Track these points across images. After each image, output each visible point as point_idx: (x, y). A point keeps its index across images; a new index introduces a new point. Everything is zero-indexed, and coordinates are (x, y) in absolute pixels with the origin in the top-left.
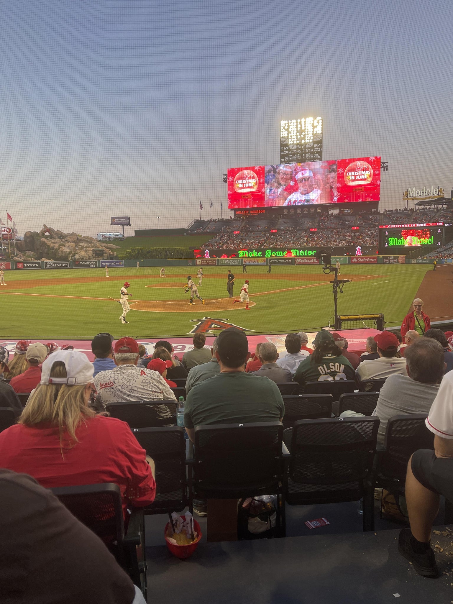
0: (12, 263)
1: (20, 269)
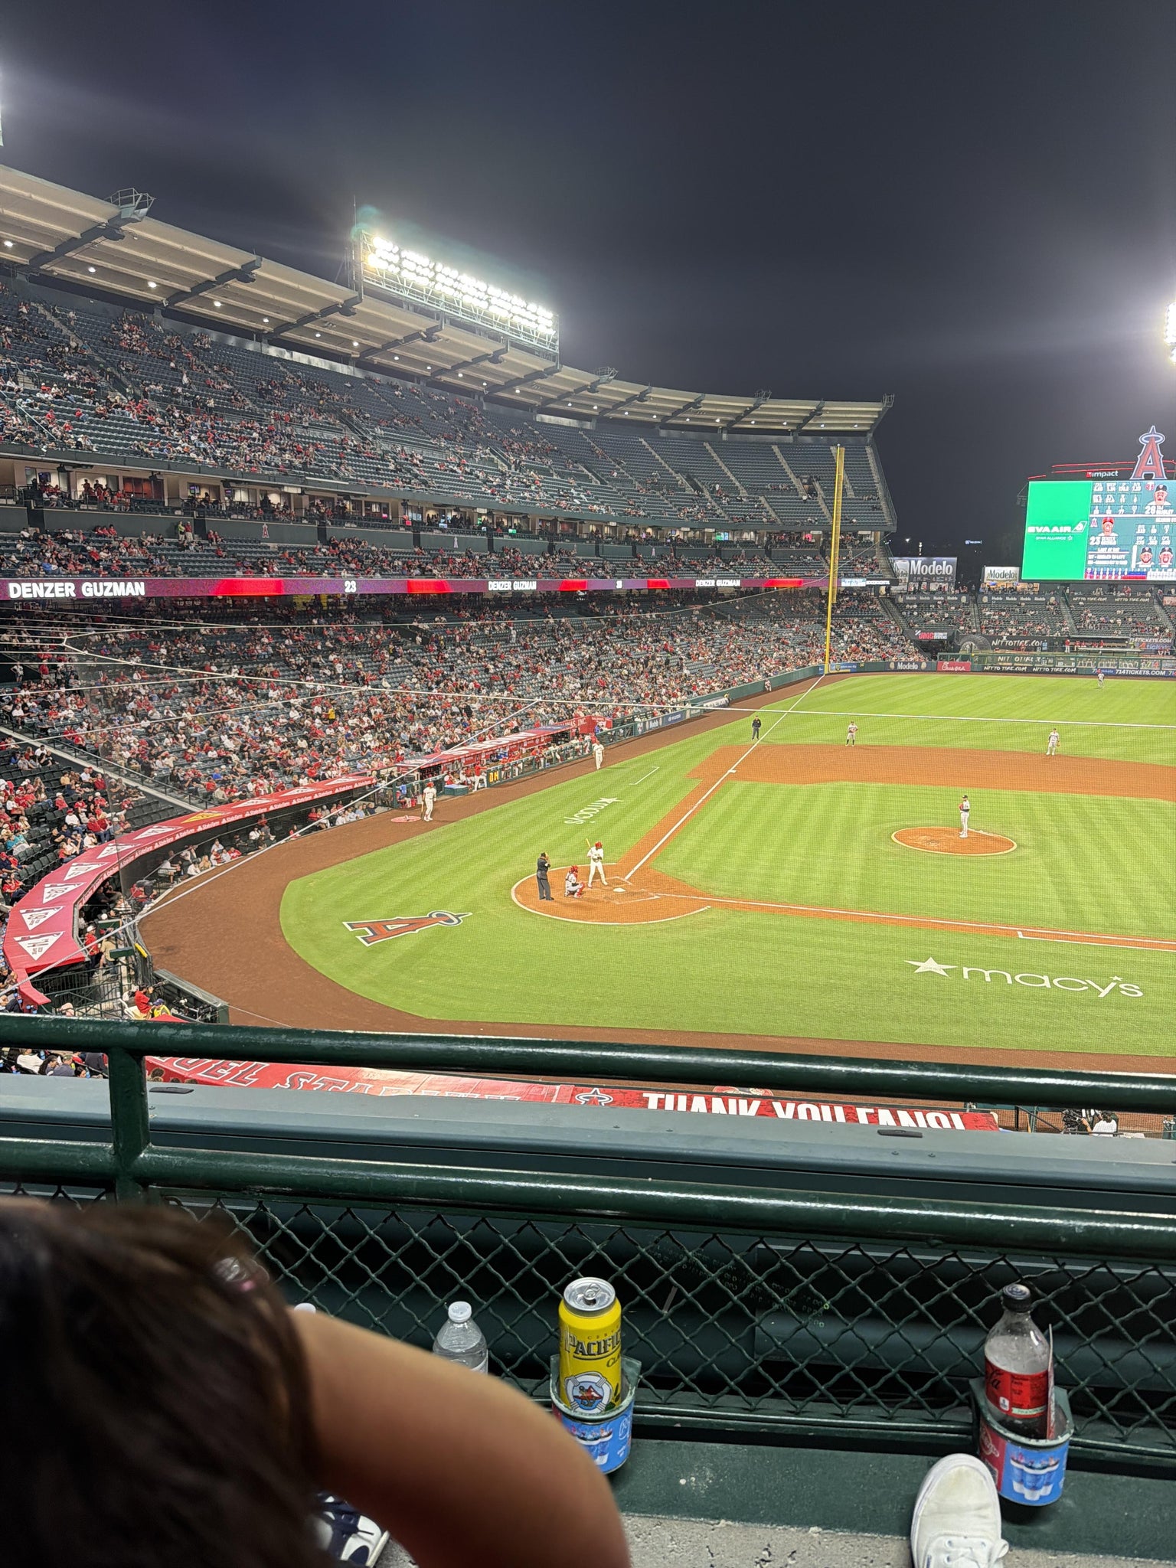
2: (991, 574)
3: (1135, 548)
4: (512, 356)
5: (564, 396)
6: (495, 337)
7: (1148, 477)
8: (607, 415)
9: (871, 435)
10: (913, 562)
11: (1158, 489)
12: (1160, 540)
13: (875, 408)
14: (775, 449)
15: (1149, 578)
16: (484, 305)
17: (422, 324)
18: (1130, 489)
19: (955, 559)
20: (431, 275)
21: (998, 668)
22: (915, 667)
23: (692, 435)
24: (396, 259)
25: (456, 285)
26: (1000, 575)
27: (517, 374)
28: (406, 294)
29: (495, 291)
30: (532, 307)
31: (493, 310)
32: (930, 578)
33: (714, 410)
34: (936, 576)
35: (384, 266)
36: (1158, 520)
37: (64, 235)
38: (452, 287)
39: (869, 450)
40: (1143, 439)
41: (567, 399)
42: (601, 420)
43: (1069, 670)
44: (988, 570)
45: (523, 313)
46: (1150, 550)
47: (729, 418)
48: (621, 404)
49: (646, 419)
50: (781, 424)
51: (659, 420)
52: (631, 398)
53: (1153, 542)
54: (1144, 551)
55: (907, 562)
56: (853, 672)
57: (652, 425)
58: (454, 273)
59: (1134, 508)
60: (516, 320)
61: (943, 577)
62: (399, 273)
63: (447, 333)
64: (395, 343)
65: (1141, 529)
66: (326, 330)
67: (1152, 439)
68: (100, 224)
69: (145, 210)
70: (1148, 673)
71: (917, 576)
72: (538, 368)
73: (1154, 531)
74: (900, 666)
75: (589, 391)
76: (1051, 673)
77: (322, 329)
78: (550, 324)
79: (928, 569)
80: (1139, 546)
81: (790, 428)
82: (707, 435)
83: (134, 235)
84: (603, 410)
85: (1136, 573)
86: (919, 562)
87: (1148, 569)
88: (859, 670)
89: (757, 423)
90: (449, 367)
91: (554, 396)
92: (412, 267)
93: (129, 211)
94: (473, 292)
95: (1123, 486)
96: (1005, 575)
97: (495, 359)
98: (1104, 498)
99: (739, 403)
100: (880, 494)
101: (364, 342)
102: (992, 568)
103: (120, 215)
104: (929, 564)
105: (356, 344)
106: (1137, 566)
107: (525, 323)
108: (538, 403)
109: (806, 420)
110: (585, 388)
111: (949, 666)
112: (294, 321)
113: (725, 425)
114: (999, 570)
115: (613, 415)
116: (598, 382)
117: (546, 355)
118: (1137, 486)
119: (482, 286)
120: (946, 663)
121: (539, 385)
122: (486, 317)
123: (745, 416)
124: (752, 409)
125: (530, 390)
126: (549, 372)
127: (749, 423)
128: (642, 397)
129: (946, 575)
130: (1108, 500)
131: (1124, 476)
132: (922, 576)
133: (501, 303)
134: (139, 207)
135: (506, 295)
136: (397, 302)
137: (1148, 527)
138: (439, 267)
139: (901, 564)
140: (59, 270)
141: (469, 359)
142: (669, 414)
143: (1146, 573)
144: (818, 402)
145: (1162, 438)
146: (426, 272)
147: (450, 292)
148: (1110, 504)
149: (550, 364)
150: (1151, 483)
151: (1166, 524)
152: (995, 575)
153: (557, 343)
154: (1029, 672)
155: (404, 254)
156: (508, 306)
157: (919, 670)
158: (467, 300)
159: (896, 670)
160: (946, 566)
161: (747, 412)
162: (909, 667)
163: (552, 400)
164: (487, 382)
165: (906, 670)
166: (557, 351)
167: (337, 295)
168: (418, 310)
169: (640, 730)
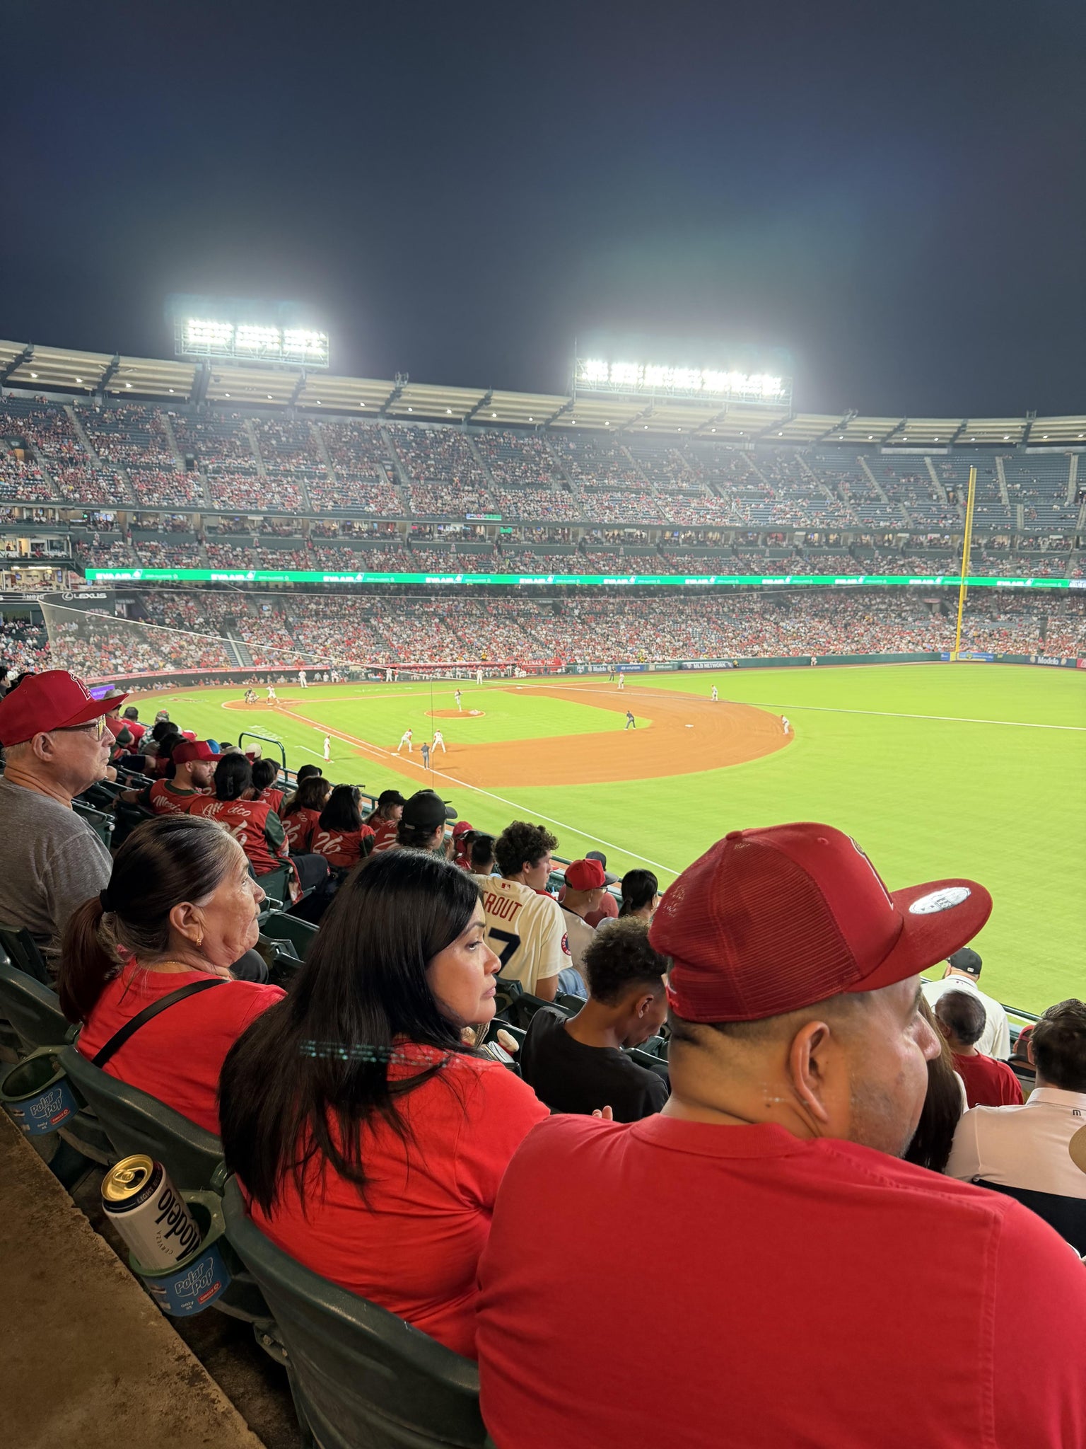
5: (828, 433)
6: (715, 405)
16: (697, 386)
17: (642, 407)
20: (641, 375)
22: (1055, 662)
24: (606, 371)
25: (667, 376)
27: (763, 424)
28: (616, 391)
30: (756, 377)
31: (707, 387)
33: (990, 430)
35: (595, 378)
38: (664, 379)
41: (835, 434)
45: (744, 383)
47: (1017, 436)
48: (892, 433)
50: (1077, 436)
52: (896, 428)
56: (988, 662)
58: (666, 370)
60: (735, 389)
62: (609, 379)
66: (577, 418)
68: (392, 390)
72: (775, 418)
74: (1041, 660)
75: (842, 427)
77: (572, 419)
78: (778, 386)
84: (882, 439)
88: (996, 660)
89: (1049, 437)
90: (696, 427)
91: (821, 434)
92: (621, 374)
93: (399, 383)
94: (684, 378)
97: (725, 417)
101: (612, 421)
103: (397, 385)
105: (607, 423)
107: (745, 390)
108: (813, 439)
110: (838, 426)
112: (549, 417)
113: (1017, 441)
116: (845, 422)
117: (779, 409)
119: (696, 372)
121: (794, 428)
122: (702, 394)
123: (1030, 432)
124: (1031, 425)
125: (790, 432)
126: (786, 421)
127: (1041, 437)
128: (904, 426)
134: (403, 380)
135: (723, 374)
138: (648, 368)
140: (396, 411)
141: (707, 420)
142: (951, 437)
146: (636, 374)
147: (660, 383)
149: (783, 415)
153: (791, 399)
155: (612, 366)
156: (726, 382)
157: (1059, 666)
159: (1036, 664)
161: (1028, 430)
162: (1049, 661)
163: (820, 437)
164: (742, 431)
165: (1046, 665)
166: (790, 405)
167: (561, 401)
168: (633, 400)
169: (580, 671)
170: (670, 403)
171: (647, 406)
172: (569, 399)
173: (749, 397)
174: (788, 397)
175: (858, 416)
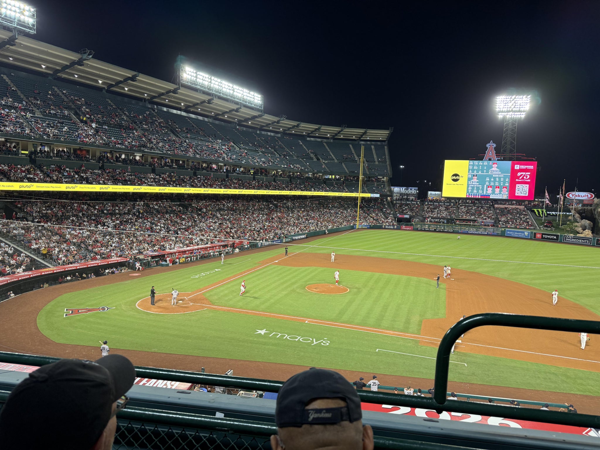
0: (532, 233)
1: (538, 240)
2: (431, 194)
3: (485, 186)
4: (243, 110)
5: (268, 125)
6: (237, 103)
7: (490, 160)
8: (286, 132)
9: (387, 142)
10: (401, 189)
11: (494, 164)
12: (495, 183)
13: (387, 132)
14: (351, 146)
15: (491, 197)
16: (231, 92)
17: (206, 98)
18: (483, 164)
19: (417, 188)
20: (209, 80)
21: (423, 229)
22: (392, 227)
23: (319, 140)
24: (195, 75)
25: (220, 84)
26: (434, 195)
27: (248, 117)
28: (198, 87)
29: (236, 87)
30: (252, 93)
31: (235, 94)
32: (408, 195)
33: (326, 131)
34: (410, 194)
35: (189, 77)
36: (494, 176)
37: (63, 64)
38: (218, 85)
39: (386, 147)
40: (488, 145)
41: (270, 126)
42: (284, 133)
43: (450, 231)
44: (429, 192)
45: (248, 95)
46: (491, 187)
47: (333, 134)
48: (291, 128)
49: (301, 134)
50: (352, 137)
51: (307, 134)
52: (294, 126)
53: (492, 184)
54: (489, 187)
55: (399, 189)
56: (368, 228)
57: (303, 136)
58: (219, 80)
59: (485, 171)
60: (245, 97)
61: (413, 195)
62: (196, 80)
63: (216, 101)
64: (197, 104)
65: (488, 179)
66: (170, 99)
67: (491, 146)
68: (75, 60)
69: (91, 56)
70: (480, 233)
71: (403, 194)
72: (255, 115)
73: (492, 180)
74: (386, 227)
75: (277, 123)
76: (443, 232)
77: (168, 98)
78: (259, 99)
79: (407, 192)
80: (487, 185)
81: (356, 138)
82: (325, 140)
83: (88, 64)
84: (284, 130)
85: (486, 195)
86: (404, 189)
87: (490, 194)
89: (343, 136)
90: (221, 113)
91: (265, 125)
92: (201, 78)
93: (85, 56)
94: (227, 87)
95: (481, 163)
96: (436, 195)
97: (237, 110)
98: (473, 167)
99: (337, 129)
100: (388, 163)
101: (186, 103)
102: (431, 192)
103: (82, 58)
104: (407, 189)
105: (182, 104)
106: (486, 193)
107: (248, 98)
108: (259, 127)
109: (362, 136)
110: (275, 122)
111: (405, 228)
112: (157, 95)
113: (332, 137)
114: (433, 193)
115: (288, 132)
116: (280, 120)
117: (258, 110)
118: (486, 163)
119: (231, 85)
120: (404, 227)
121: (258, 121)
122: (232, 96)
123: (338, 134)
124: (341, 131)
125: (254, 122)
126: (260, 116)
127: (341, 136)
128: (298, 126)
129: (414, 194)
130: (475, 168)
131: (481, 159)
132: (404, 194)
133: (238, 91)
134: (89, 55)
135: (240, 89)
136: (196, 90)
137: (490, 179)
138: (213, 78)
139: (396, 189)
140: (64, 76)
141: (228, 111)
142: (310, 132)
143: (490, 196)
144: (365, 129)
145: (495, 145)
146: (207, 79)
147: (217, 87)
148: (476, 169)
149: (260, 113)
150: (491, 162)
151: (497, 177)
152: (432, 194)
153: (263, 106)
154: (435, 231)
155: (198, 73)
156: (242, 92)
157: (394, 229)
158: (224, 90)
160: (413, 191)
161: (339, 132)
162: (390, 227)
163: (264, 126)
164: (237, 119)
165: (389, 229)
166: (263, 109)
167: (171, 86)
168: (204, 93)
169: (259, 246)
170: (220, 98)
171: (210, 98)
172: (176, 86)
173: (250, 102)
174: (262, 105)
175: (286, 119)
